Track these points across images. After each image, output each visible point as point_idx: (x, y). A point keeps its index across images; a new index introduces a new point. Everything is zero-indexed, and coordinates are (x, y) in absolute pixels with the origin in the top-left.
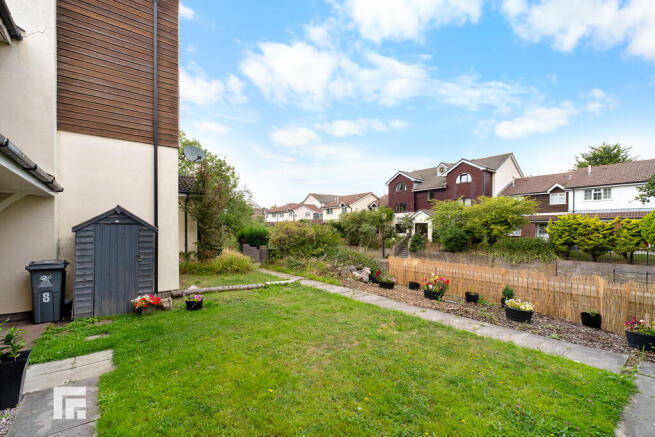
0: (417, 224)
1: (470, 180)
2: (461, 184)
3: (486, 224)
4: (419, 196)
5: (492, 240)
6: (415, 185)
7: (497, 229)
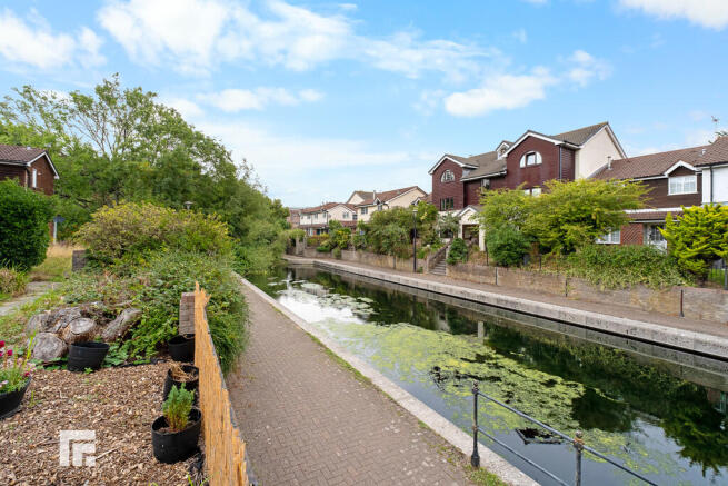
0: (465, 226)
1: (539, 161)
2: (527, 167)
3: (556, 224)
4: (471, 186)
5: (569, 249)
6: (465, 173)
7: (573, 231)
